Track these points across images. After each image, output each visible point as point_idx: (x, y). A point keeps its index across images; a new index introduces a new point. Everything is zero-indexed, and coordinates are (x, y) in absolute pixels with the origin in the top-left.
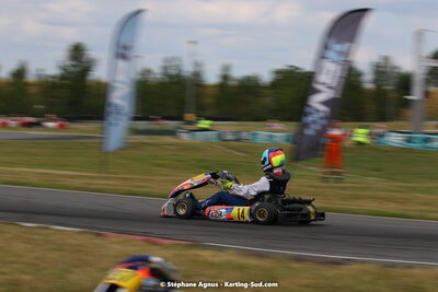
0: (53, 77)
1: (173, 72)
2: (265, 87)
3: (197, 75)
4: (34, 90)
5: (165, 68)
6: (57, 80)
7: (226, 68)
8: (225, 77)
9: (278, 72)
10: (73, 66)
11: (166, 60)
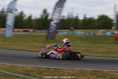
0: (39, 18)
1: (70, 16)
2: (96, 20)
3: (77, 17)
4: (34, 22)
5: (68, 15)
6: (40, 19)
7: (85, 15)
8: (85, 18)
9: (99, 16)
10: (44, 15)
11: (69, 13)
